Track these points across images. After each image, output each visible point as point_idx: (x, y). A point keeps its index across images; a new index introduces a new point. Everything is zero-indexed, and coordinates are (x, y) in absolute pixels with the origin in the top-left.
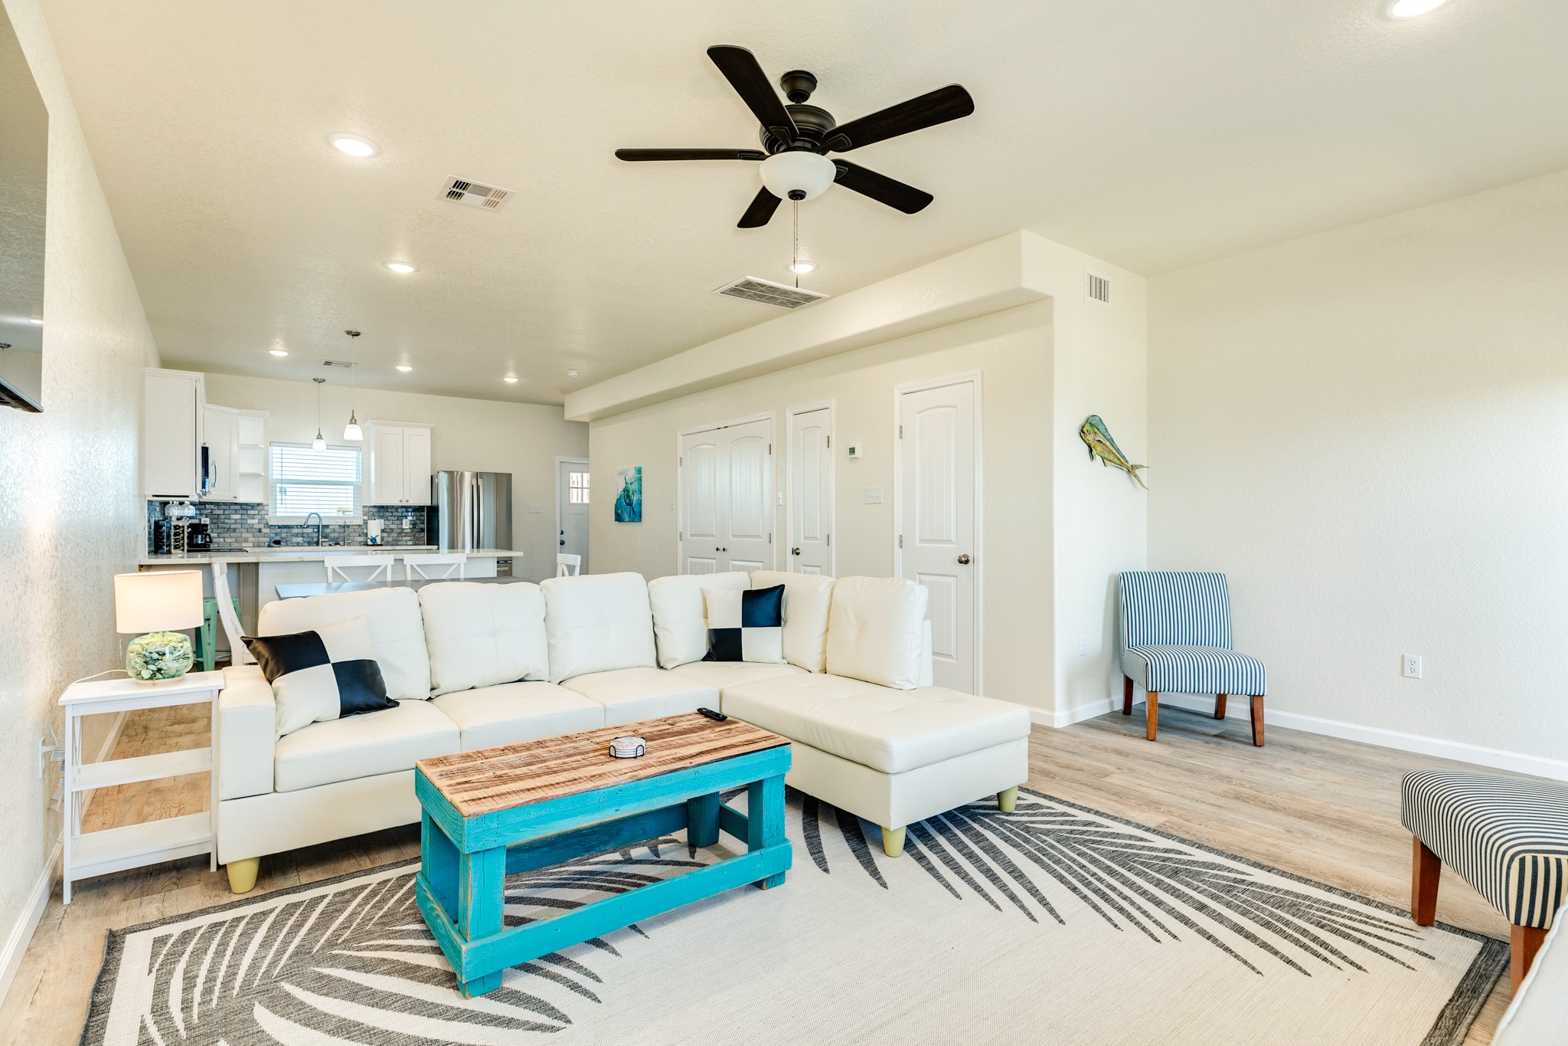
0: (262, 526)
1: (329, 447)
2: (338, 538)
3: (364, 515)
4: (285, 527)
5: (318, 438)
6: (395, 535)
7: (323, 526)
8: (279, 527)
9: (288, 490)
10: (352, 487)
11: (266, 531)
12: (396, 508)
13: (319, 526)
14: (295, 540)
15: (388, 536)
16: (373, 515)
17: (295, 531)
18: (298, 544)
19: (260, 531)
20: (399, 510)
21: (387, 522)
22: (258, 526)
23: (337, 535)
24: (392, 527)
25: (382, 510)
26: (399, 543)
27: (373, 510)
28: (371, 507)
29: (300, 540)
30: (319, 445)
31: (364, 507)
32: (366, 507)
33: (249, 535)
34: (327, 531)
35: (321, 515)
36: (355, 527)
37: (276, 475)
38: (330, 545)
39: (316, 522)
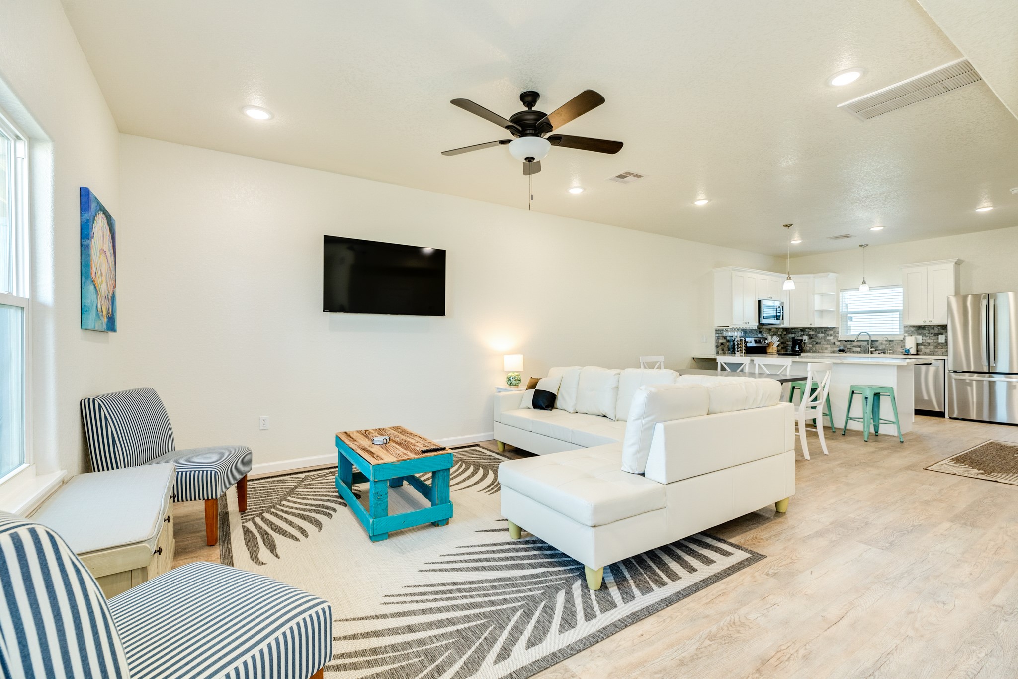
0: (835, 341)
1: (871, 288)
2: (885, 349)
3: (905, 333)
4: (848, 341)
5: (863, 283)
6: (932, 347)
7: (872, 341)
8: (845, 341)
9: (853, 318)
10: (898, 313)
11: (838, 343)
12: (933, 327)
13: (869, 340)
14: (855, 349)
15: (926, 348)
16: (912, 332)
17: (855, 344)
18: (858, 352)
19: (834, 343)
20: (936, 329)
21: (924, 338)
22: (833, 341)
23: (884, 347)
24: (929, 341)
25: (920, 329)
26: (937, 353)
27: (913, 329)
28: (911, 326)
29: (859, 349)
30: (864, 288)
31: (904, 327)
32: (907, 327)
33: (829, 346)
34: (877, 344)
35: (870, 333)
36: (897, 341)
37: (843, 309)
38: (879, 353)
39: (867, 338)
